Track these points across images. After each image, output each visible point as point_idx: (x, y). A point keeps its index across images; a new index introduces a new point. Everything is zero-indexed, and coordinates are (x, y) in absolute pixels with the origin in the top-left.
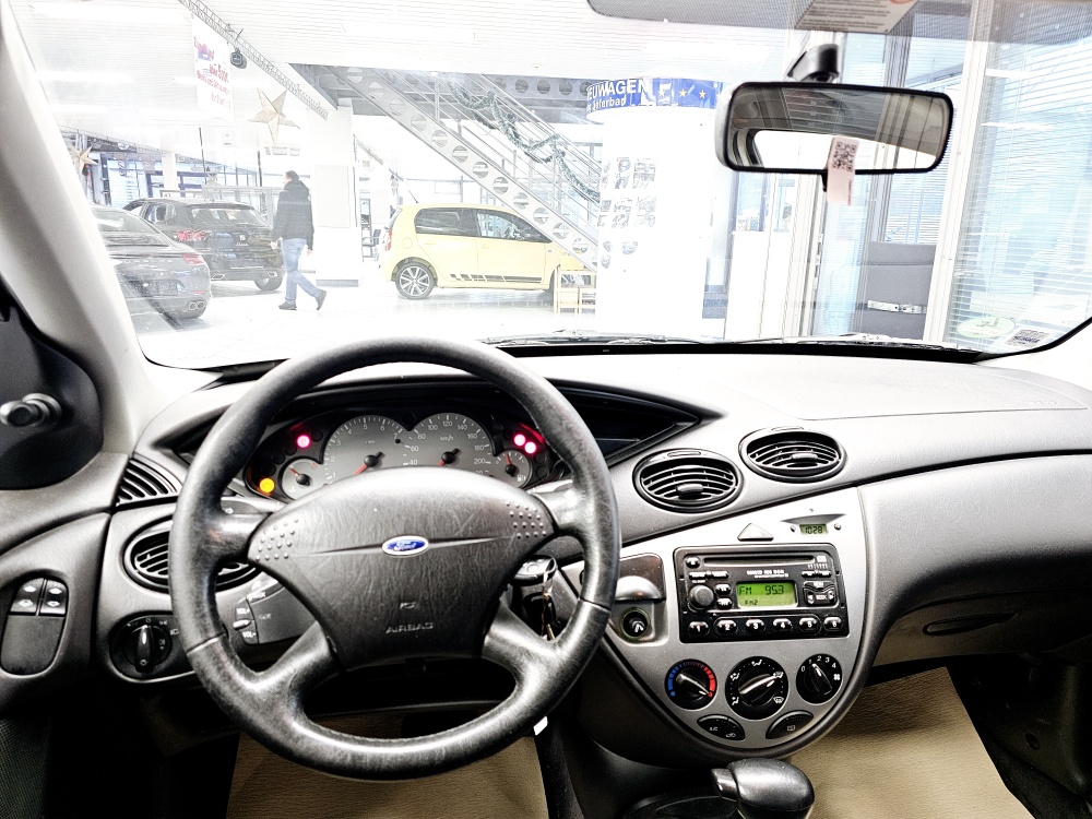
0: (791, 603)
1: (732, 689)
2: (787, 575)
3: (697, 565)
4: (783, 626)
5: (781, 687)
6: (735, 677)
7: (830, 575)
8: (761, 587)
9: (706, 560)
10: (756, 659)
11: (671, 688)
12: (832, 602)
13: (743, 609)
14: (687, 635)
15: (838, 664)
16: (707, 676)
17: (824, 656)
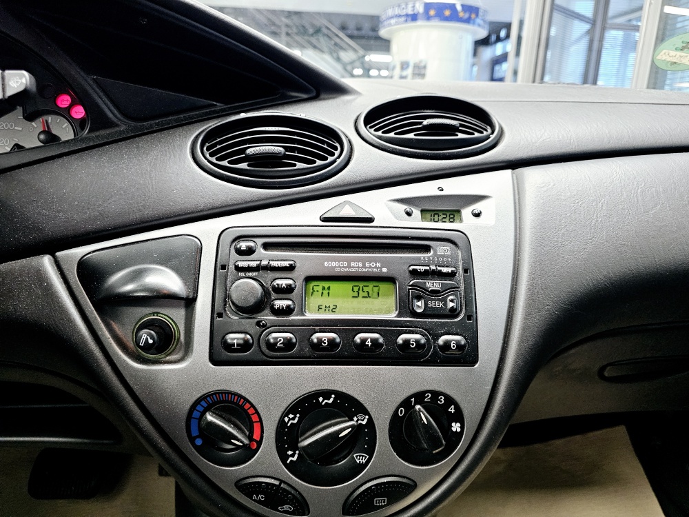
0: (389, 312)
1: (286, 437)
2: (385, 270)
3: (250, 251)
4: (369, 343)
5: (364, 438)
6: (293, 419)
7: (452, 275)
8: (347, 286)
9: (266, 246)
10: (326, 394)
11: (195, 432)
12: (453, 313)
13: (310, 316)
14: (221, 354)
15: (458, 408)
16: (248, 416)
17: (436, 394)
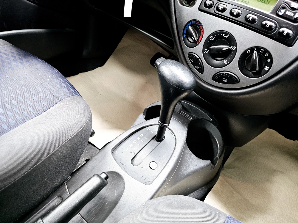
0: (268, 11)
1: (208, 44)
4: (251, 18)
6: (212, 39)
10: (227, 33)
11: (185, 32)
14: (202, 7)
15: (272, 61)
17: (266, 51)
